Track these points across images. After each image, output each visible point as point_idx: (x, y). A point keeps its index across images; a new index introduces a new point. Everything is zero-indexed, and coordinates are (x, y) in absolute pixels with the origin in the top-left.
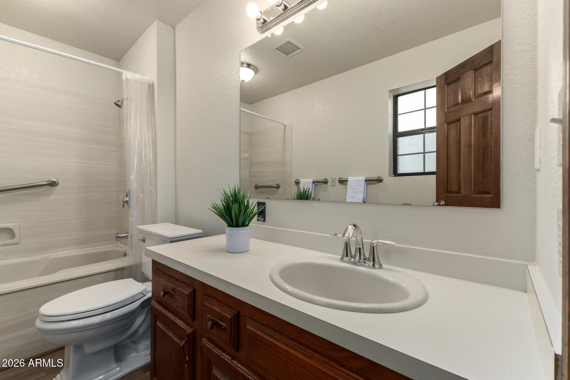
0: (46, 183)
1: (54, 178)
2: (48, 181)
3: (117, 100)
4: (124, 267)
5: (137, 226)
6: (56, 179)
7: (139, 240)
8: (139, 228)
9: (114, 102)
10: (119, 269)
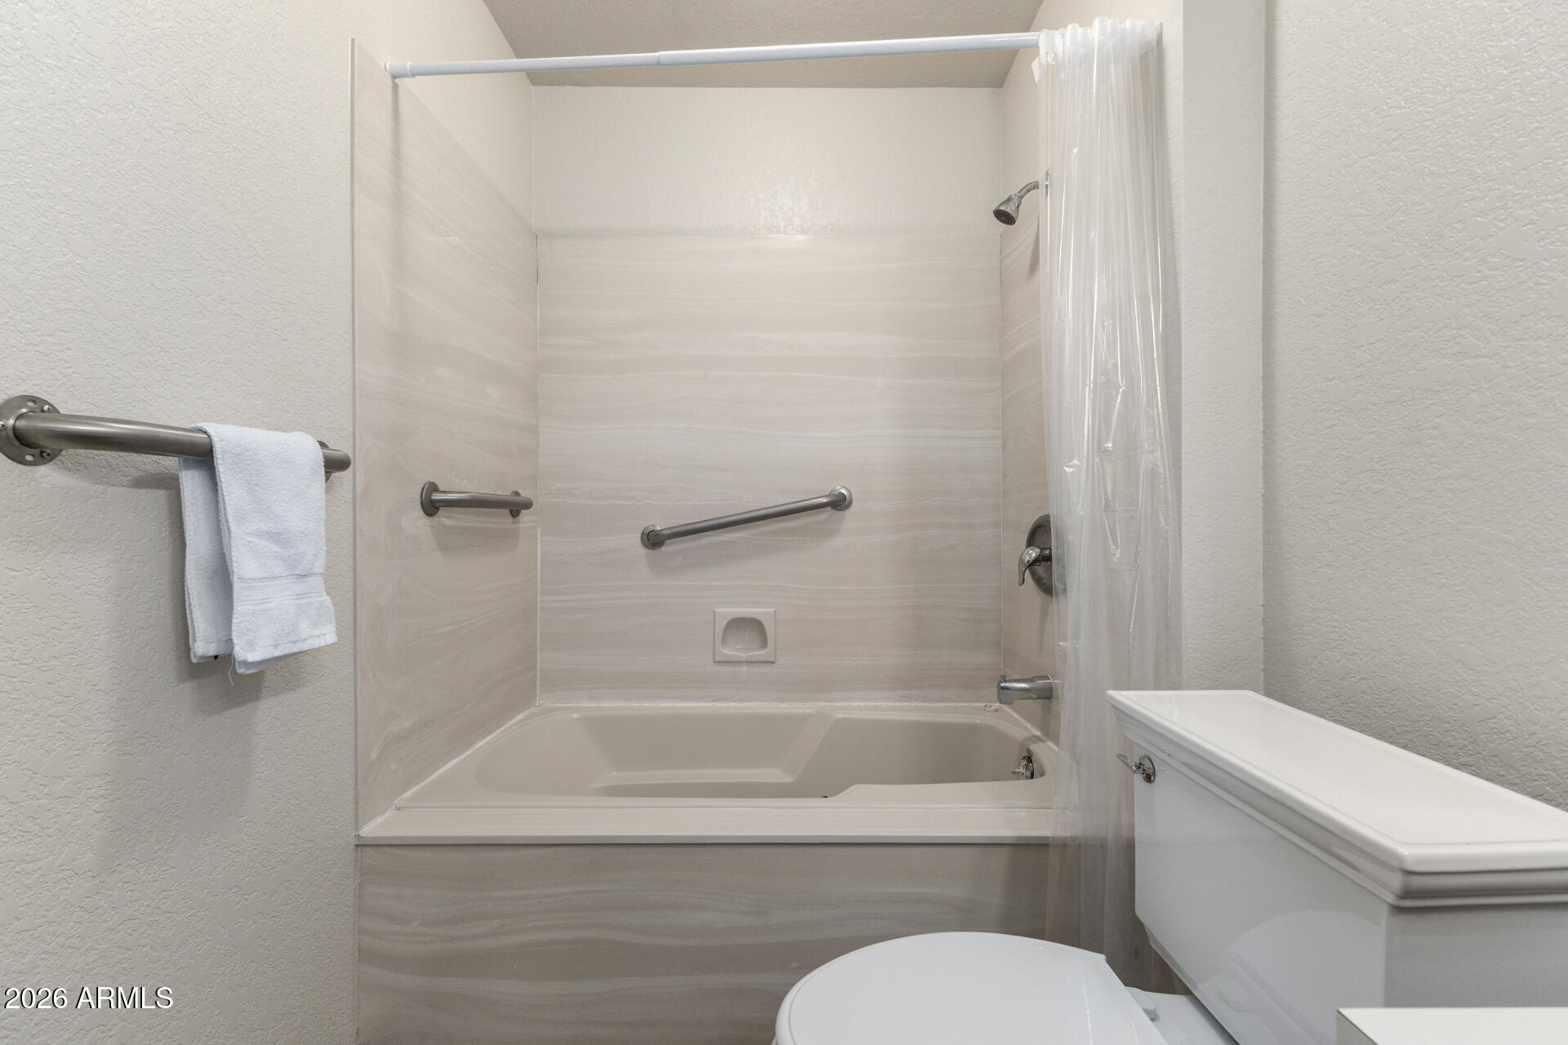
0: (824, 500)
1: (843, 487)
2: (830, 495)
3: (1002, 200)
4: (1047, 838)
5: (1111, 693)
6: (846, 489)
7: (1122, 758)
8: (1120, 703)
9: (994, 208)
10: (1027, 845)
